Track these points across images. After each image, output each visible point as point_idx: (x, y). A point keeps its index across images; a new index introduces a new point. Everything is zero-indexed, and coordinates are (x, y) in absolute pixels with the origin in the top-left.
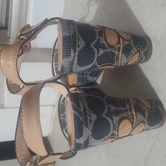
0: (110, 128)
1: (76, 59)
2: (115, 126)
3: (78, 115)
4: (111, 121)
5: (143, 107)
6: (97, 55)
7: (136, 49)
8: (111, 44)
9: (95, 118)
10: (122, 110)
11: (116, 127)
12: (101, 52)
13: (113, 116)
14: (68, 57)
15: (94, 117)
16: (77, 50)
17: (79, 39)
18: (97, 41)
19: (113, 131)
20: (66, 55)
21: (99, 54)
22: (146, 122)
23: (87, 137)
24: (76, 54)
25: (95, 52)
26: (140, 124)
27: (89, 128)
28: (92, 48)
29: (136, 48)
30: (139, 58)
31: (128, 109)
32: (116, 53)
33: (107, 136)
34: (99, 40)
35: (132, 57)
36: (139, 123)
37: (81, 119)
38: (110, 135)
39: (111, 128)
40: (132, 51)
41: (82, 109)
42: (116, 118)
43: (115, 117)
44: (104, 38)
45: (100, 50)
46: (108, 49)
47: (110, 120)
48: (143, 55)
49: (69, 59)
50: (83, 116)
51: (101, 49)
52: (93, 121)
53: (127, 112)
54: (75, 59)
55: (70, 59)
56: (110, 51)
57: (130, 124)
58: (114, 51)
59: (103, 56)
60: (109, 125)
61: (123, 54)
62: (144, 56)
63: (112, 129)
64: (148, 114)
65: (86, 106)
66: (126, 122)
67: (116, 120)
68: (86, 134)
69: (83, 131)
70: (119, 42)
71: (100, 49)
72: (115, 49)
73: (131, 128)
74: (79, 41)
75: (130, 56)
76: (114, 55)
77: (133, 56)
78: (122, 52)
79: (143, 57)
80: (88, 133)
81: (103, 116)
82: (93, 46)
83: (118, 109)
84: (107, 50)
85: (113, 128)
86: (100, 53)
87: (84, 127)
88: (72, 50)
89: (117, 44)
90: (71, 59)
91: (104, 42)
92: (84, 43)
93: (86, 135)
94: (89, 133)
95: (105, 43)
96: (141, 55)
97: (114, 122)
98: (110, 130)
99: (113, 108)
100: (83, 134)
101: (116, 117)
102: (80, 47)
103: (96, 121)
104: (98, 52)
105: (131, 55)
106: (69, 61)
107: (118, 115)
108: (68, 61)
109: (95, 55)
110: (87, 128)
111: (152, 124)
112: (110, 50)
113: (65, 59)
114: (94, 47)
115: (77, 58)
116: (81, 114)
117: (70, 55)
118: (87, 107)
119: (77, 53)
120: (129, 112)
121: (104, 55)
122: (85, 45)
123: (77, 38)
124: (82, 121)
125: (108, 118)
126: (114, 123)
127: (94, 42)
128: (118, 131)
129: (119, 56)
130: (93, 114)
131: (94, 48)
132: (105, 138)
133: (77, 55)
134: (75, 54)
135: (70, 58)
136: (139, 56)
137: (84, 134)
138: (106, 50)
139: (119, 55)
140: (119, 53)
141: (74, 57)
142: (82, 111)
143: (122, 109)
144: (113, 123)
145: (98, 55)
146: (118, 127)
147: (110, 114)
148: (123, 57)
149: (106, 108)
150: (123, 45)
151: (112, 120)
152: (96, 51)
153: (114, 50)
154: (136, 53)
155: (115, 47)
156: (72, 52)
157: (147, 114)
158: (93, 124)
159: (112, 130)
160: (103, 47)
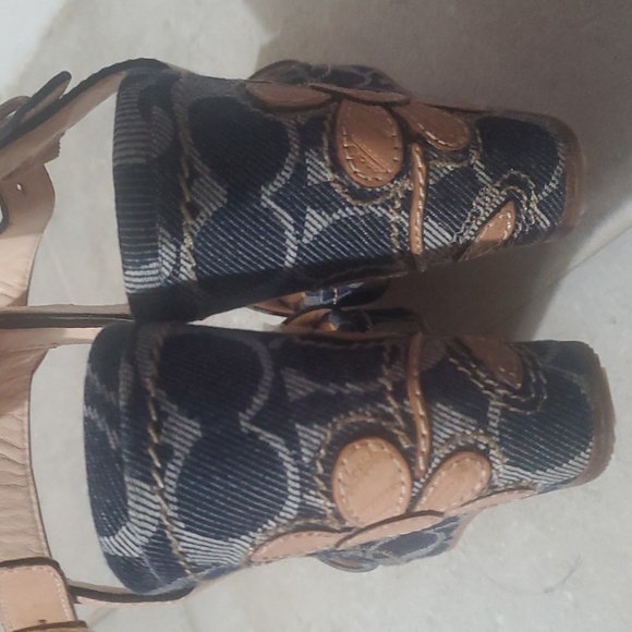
0: (285, 481)
1: (189, 266)
2: (308, 470)
3: (100, 425)
4: (285, 449)
5: (477, 377)
6: (294, 239)
7: (499, 189)
8: (363, 183)
9: (190, 437)
10: (353, 394)
11: (319, 476)
12: (315, 223)
13: (298, 426)
14: (148, 263)
15: (186, 432)
16: (185, 230)
17: (194, 175)
18: (293, 175)
19: (305, 496)
20: (135, 257)
21: (305, 232)
22: (492, 452)
23: (154, 529)
24: (183, 248)
25: (282, 229)
26: (457, 458)
27: (155, 483)
28: (269, 210)
29: (498, 185)
30: (517, 227)
31: (390, 388)
32: (394, 218)
33: (273, 520)
34: (300, 170)
35: (481, 227)
36: (448, 457)
37: (111, 442)
38: (289, 516)
39: (290, 482)
40: (478, 204)
41: (122, 396)
42: (315, 433)
43: (312, 428)
44: (326, 158)
45: (308, 217)
46: (351, 206)
47: (278, 444)
48: (538, 212)
49: (154, 272)
50: (123, 426)
51: (313, 212)
52: (182, 450)
53: (381, 402)
54: (182, 269)
55: (157, 271)
56: (361, 213)
57: (398, 463)
58: (384, 211)
59: (328, 238)
60: (277, 465)
61: (433, 218)
62: (543, 216)
63: (295, 488)
64: (503, 409)
65: (148, 380)
66: (370, 452)
67: (315, 441)
68: (144, 513)
69: (125, 499)
70: (405, 170)
71: (309, 209)
72: (388, 204)
73: (405, 477)
74: (196, 184)
75: (469, 224)
76: (383, 228)
77: (484, 223)
78: (425, 213)
79: (537, 223)
80: (154, 506)
81: (243, 423)
82: (272, 199)
83: (331, 390)
84: (344, 209)
85: (300, 482)
86: (308, 229)
87: (127, 479)
88: (162, 230)
89: (398, 176)
90: (163, 269)
91: (330, 176)
92: (221, 192)
93: (141, 516)
94: (158, 507)
95: (335, 181)
96: (527, 215)
97: (303, 450)
98: (285, 489)
99: (299, 386)
100: (127, 515)
101: (316, 426)
102: (202, 214)
103: (198, 448)
104: (300, 225)
105: (472, 219)
106: (156, 278)
107: (323, 420)
108: (151, 279)
109: (288, 242)
110: (147, 487)
111: (531, 458)
112: (361, 208)
113: (133, 273)
114: (274, 206)
115: (189, 262)
116: (113, 421)
117: (157, 255)
118: (150, 386)
119: (189, 242)
120: (388, 405)
121: (333, 234)
122: (225, 200)
123: (182, 173)
124: (119, 451)
125: (269, 435)
126: (305, 459)
127: (276, 183)
128: (329, 496)
129: (413, 233)
130: (185, 419)
131: (279, 209)
132: (264, 530)
133: (189, 249)
134: (178, 247)
135: (158, 268)
136: (518, 219)
137: (131, 513)
138: (340, 211)
139: (409, 228)
140: (409, 220)
141: (178, 260)
142: (122, 403)
143: (356, 388)
144: (297, 457)
145: (299, 237)
146: (327, 479)
147: (281, 416)
148: (434, 232)
149: (261, 389)
150: (427, 177)
151: (292, 442)
152: (286, 219)
153: (383, 206)
154: (497, 210)
155: (388, 192)
156: (160, 238)
157: (497, 411)
158: (179, 463)
159: (297, 493)
160: (324, 199)
